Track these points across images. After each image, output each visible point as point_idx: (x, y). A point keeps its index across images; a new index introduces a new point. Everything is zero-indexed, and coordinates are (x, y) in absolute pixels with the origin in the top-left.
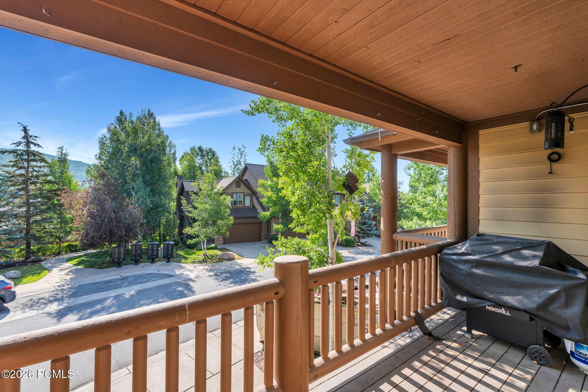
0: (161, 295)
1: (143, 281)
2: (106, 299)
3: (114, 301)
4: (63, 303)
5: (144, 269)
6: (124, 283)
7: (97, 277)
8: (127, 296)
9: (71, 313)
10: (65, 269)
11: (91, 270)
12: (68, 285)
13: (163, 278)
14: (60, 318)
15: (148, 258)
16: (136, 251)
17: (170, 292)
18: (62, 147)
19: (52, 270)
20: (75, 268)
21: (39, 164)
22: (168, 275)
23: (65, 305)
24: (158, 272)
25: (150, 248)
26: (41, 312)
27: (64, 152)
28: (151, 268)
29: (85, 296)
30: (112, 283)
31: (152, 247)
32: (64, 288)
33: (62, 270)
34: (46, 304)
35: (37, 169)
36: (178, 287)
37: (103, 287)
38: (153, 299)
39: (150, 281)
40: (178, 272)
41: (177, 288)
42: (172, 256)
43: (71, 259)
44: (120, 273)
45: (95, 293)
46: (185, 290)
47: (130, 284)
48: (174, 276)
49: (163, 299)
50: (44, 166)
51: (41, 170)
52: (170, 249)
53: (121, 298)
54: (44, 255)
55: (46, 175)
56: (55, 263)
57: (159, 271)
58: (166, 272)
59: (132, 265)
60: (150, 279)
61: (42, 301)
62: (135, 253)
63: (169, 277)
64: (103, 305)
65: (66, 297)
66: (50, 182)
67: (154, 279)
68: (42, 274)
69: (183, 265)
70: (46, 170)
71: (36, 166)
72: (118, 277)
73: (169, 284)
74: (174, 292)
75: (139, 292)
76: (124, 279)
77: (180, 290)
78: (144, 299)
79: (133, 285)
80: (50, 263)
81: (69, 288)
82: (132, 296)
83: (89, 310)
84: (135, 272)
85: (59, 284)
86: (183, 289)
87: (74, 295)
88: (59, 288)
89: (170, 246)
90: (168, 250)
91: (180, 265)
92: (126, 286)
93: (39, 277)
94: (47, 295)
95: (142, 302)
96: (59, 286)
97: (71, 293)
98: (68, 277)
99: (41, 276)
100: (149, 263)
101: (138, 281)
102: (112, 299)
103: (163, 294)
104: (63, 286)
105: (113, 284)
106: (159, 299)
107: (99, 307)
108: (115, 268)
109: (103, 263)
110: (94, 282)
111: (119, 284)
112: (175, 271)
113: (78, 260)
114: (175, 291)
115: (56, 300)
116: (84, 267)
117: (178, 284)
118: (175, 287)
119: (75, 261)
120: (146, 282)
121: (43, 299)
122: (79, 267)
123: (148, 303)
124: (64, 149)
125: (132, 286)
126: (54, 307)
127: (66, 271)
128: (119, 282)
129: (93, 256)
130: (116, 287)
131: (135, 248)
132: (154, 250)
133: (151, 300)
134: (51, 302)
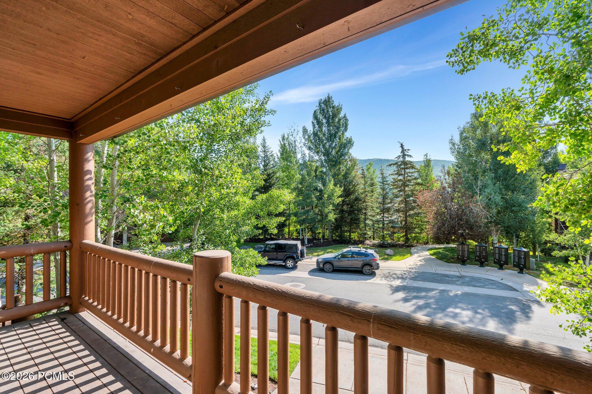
0: (484, 306)
1: (477, 285)
2: (433, 290)
3: (438, 294)
4: (405, 281)
5: (487, 273)
6: (458, 281)
7: (439, 269)
8: (451, 294)
9: (403, 292)
10: (421, 257)
11: (440, 262)
12: (416, 269)
13: (502, 289)
14: (395, 292)
15: (495, 263)
16: (481, 253)
17: (498, 306)
18: (427, 154)
19: (413, 255)
20: (429, 257)
21: (411, 171)
22: (512, 287)
23: (405, 284)
24: (501, 281)
25: (497, 251)
26: (389, 283)
27: (428, 157)
28: (494, 275)
29: (421, 282)
30: (448, 277)
31: (499, 251)
32: (412, 270)
33: (420, 256)
34: (394, 278)
35: (410, 175)
36: (512, 305)
37: (439, 279)
38: (473, 306)
39: (486, 288)
40: (526, 288)
41: (510, 305)
42: (525, 266)
43: (431, 249)
44: (460, 271)
45: (429, 282)
46: (518, 311)
47: (463, 284)
48: (517, 291)
49: (484, 310)
50: (414, 172)
51: (413, 175)
52: (522, 257)
53: (446, 293)
54: (417, 243)
55: (416, 179)
56: (419, 250)
57: (502, 279)
58: (510, 284)
59: (477, 266)
60: (487, 285)
61: (394, 276)
62: (480, 254)
63: (511, 290)
64: (427, 294)
65: (409, 278)
66: (418, 184)
67: (491, 286)
68: (406, 256)
69: (539, 281)
70: (416, 175)
71: (409, 172)
72: (457, 274)
73: (504, 297)
74: (503, 308)
75: (466, 295)
76: (461, 277)
77: (511, 309)
78: (464, 303)
79: (465, 285)
80: (417, 249)
81: (415, 272)
82: (456, 295)
83: (415, 294)
84: (474, 274)
85: (411, 266)
86: (517, 310)
87: (415, 279)
88: (409, 270)
89: (523, 253)
90: (520, 258)
91: (536, 281)
92: (457, 285)
93: (403, 258)
94: (398, 273)
95: (460, 305)
96: (410, 268)
97: (414, 276)
98: (420, 263)
99: (404, 258)
100: (496, 269)
101: (473, 283)
102: (438, 291)
103: (487, 306)
104: (412, 269)
105: (449, 279)
106: (479, 309)
107: (423, 294)
108: (459, 265)
109: (452, 258)
110: (435, 272)
111: (453, 280)
112: (523, 286)
113: (435, 251)
114: (506, 307)
115: (402, 278)
116: (436, 257)
117: (516, 301)
118: (508, 303)
119: (432, 252)
120: (480, 287)
121: (395, 274)
122: (432, 257)
123: (465, 307)
124: (428, 155)
125: (463, 287)
126: (397, 283)
127: (421, 258)
128: (455, 279)
129: (449, 250)
130: (448, 283)
131: (480, 249)
132: (502, 255)
133: (470, 306)
134: (398, 278)
